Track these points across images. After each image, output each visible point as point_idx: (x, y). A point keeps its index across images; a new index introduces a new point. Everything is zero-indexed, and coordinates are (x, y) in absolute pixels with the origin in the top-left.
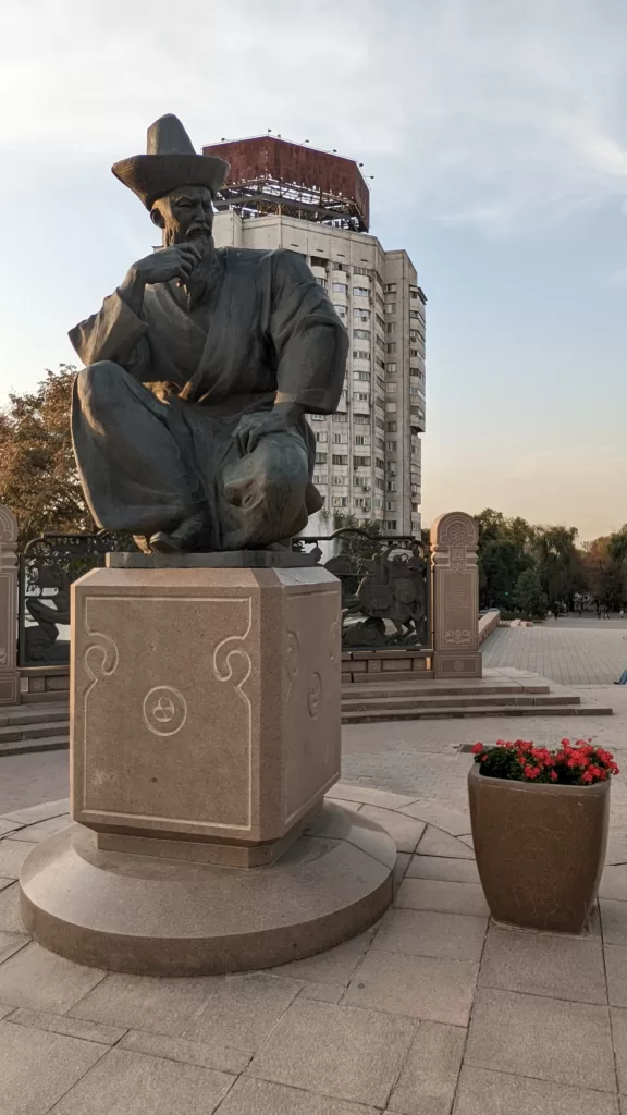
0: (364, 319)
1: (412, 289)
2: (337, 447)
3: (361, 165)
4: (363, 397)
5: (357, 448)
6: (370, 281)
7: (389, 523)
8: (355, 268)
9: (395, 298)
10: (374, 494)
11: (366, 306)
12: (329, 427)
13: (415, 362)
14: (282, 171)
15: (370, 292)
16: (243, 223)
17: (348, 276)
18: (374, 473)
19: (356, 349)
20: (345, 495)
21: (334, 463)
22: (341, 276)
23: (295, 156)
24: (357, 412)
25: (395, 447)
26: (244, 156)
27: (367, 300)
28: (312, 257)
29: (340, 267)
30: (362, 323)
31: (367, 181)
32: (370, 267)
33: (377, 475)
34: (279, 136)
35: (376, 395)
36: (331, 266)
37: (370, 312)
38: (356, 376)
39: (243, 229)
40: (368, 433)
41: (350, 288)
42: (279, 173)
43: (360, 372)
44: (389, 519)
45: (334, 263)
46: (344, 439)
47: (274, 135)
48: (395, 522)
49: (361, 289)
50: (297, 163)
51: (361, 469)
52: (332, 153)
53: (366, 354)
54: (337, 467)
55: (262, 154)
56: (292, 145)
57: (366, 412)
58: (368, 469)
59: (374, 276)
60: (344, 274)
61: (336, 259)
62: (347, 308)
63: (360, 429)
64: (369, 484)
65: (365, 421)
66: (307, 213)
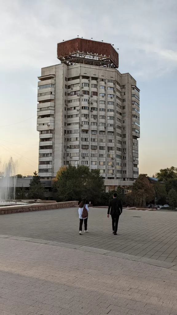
0: (111, 98)
1: (132, 86)
2: (101, 143)
3: (113, 45)
4: (111, 125)
5: (110, 144)
6: (114, 84)
7: (124, 171)
8: (108, 80)
9: (125, 90)
10: (116, 160)
11: (112, 93)
12: (98, 136)
13: (134, 113)
14: (83, 49)
15: (114, 88)
16: (68, 67)
17: (105, 83)
18: (116, 153)
19: (108, 108)
20: (105, 161)
21: (100, 149)
22: (103, 83)
23: (88, 44)
24: (109, 131)
25: (125, 144)
26: (70, 45)
27: (113, 91)
28: (92, 77)
29: (102, 80)
30: (110, 99)
31: (117, 50)
32: (114, 79)
33: (117, 154)
34: (82, 37)
35: (117, 124)
36: (99, 80)
37: (114, 95)
38: (109, 118)
39: (68, 69)
40: (113, 138)
41: (106, 87)
42: (82, 50)
43: (110, 117)
44: (124, 170)
45: (100, 79)
46: (104, 141)
47: (80, 37)
48: (126, 171)
49: (110, 87)
50: (89, 46)
51: (111, 151)
52: (102, 42)
53: (112, 110)
54: (101, 151)
55: (76, 44)
56: (87, 40)
57: (113, 131)
58: (114, 151)
59: (116, 82)
60: (104, 82)
61: (100, 77)
62: (105, 94)
63: (111, 137)
64: (114, 156)
65: (113, 134)
66: (97, 63)
